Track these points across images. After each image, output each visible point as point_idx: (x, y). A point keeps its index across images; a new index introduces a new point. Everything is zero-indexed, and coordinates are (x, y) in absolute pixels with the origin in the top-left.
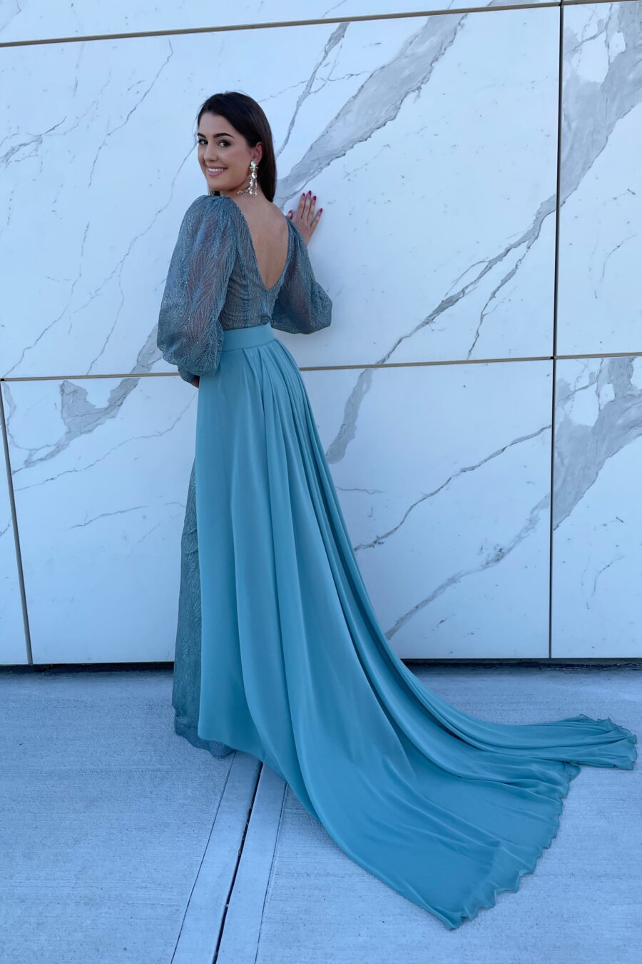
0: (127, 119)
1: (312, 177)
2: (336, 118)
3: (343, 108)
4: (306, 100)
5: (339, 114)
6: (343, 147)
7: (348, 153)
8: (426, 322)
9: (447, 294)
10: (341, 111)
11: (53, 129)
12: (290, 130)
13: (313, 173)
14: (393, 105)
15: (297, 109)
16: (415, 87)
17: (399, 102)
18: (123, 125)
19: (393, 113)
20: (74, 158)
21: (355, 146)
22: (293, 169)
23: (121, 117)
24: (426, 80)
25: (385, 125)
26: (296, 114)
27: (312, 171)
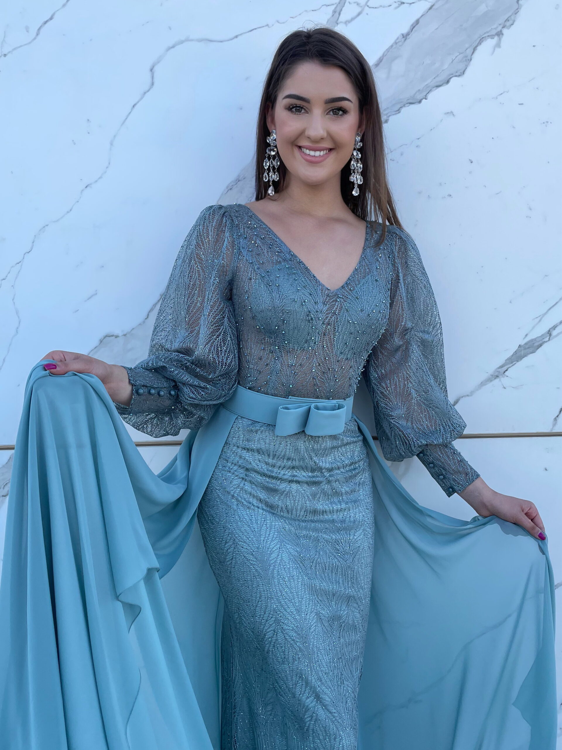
0: (37, 34)
3: (388, 50)
8: (496, 376)
9: (526, 335)
14: (460, 54)
16: (494, 32)
17: (469, 51)
19: (461, 66)
21: (403, 110)
23: (27, 29)
24: (511, 22)
25: (448, 82)
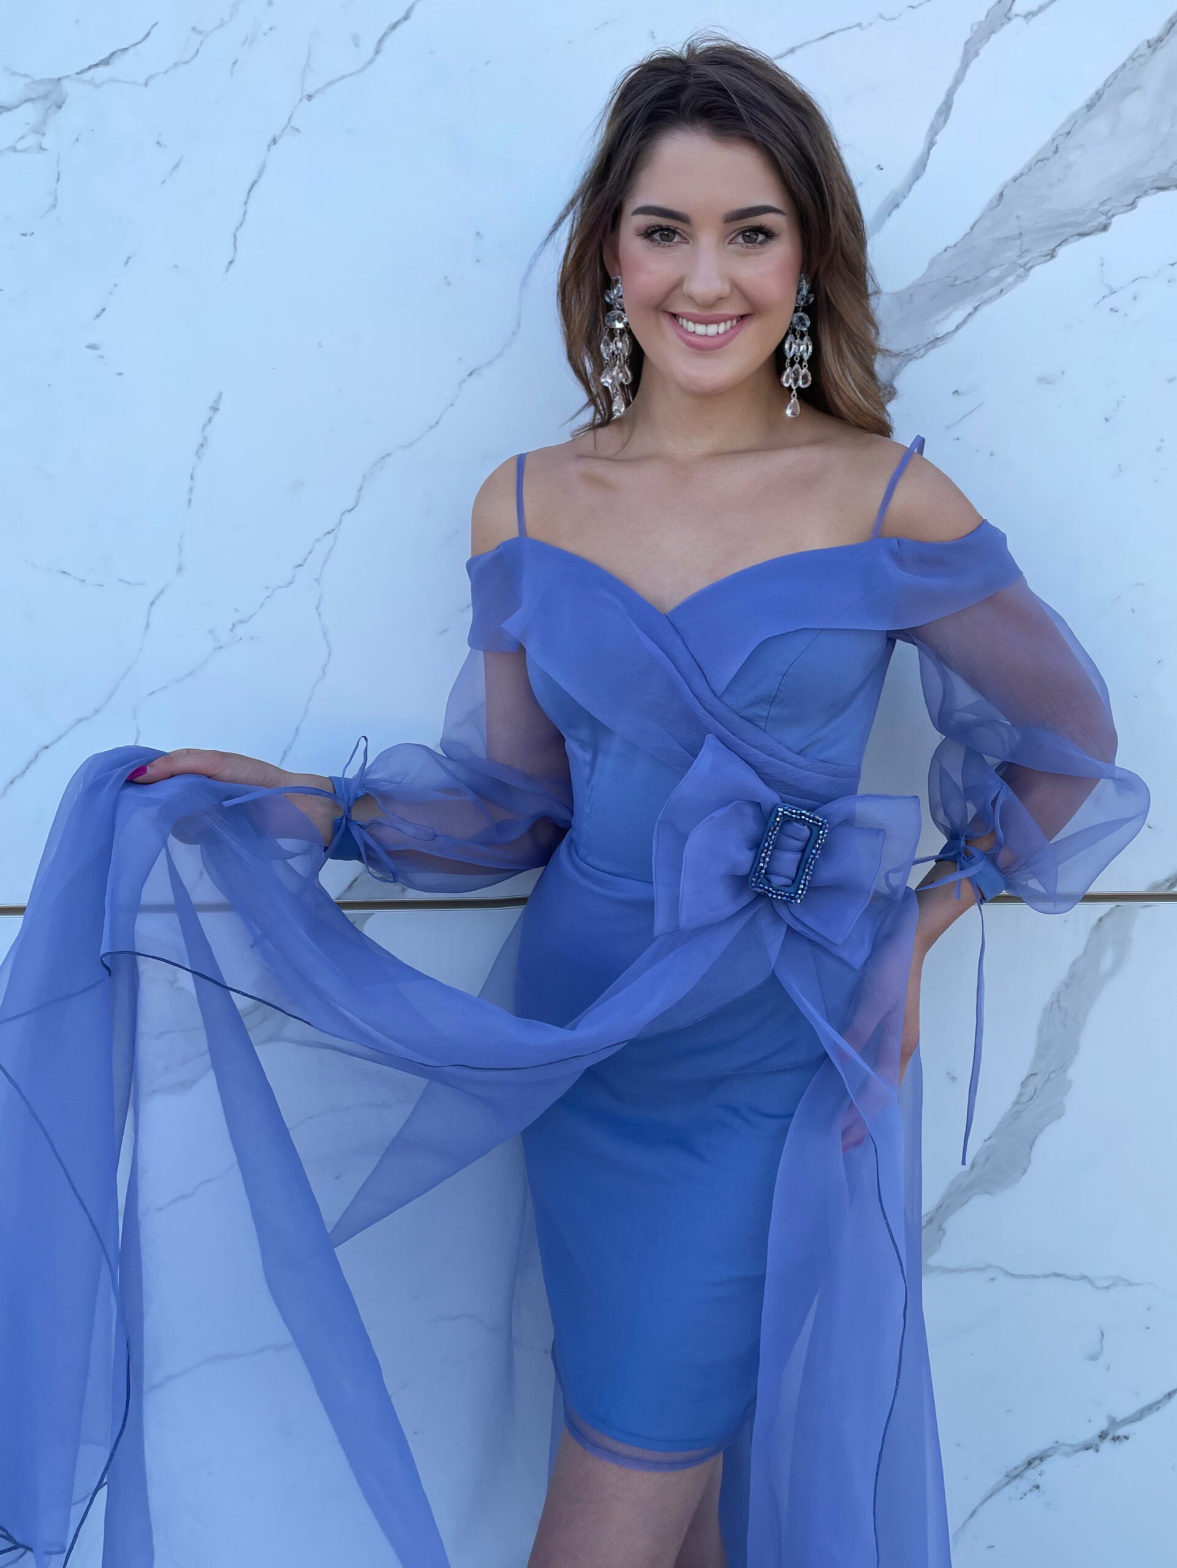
0: (377, 52)
1: (995, 290)
2: (1090, 107)
3: (1115, 75)
4: (993, 37)
5: (1099, 95)
6: (1103, 203)
7: (1114, 220)
10: (1107, 85)
11: (105, 62)
12: (934, 131)
13: (998, 280)
15: (965, 65)
18: (362, 70)
20: (176, 166)
21: (1141, 203)
22: (932, 263)
26: (958, 81)
27: (995, 274)
